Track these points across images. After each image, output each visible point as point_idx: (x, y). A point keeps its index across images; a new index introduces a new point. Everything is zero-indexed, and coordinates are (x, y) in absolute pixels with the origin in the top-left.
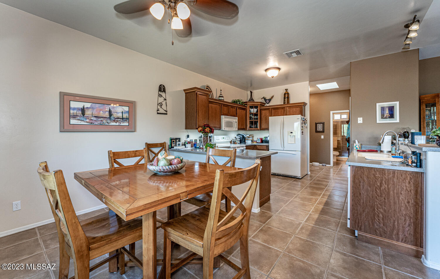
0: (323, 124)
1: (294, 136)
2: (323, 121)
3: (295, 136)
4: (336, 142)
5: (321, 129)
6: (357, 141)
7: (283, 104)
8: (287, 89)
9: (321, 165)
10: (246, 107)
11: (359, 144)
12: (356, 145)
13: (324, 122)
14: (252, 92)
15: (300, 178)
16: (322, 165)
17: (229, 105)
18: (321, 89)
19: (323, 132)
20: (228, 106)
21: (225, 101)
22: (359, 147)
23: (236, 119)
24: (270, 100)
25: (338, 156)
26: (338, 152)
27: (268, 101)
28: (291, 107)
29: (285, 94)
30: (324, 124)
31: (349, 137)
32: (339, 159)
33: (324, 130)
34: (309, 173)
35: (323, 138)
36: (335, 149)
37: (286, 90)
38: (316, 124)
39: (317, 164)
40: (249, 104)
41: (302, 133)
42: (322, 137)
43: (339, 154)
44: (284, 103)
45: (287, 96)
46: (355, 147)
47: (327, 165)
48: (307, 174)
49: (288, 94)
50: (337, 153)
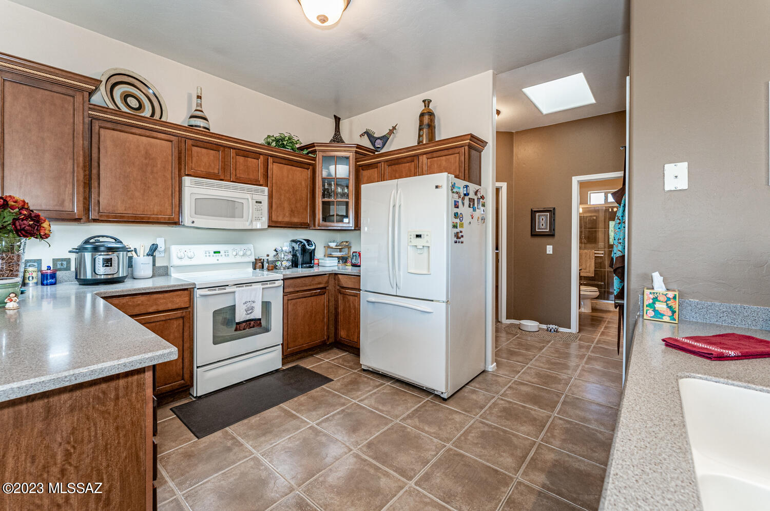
0: (552, 212)
1: (426, 249)
2: (550, 205)
3: (429, 247)
4: (593, 261)
5: (546, 228)
6: (656, 276)
7: (417, 144)
8: (430, 101)
9: (544, 327)
10: (314, 159)
11: (671, 294)
12: (655, 299)
13: (554, 209)
14: (339, 119)
15: (445, 396)
16: (547, 330)
17: (230, 148)
18: (545, 111)
19: (551, 235)
20: (222, 148)
21: (211, 131)
22: (670, 307)
23: (263, 191)
24: (385, 139)
25: (597, 298)
26: (596, 289)
27: (379, 143)
28: (435, 154)
29: (422, 115)
30: (554, 214)
31: (623, 256)
32: (598, 307)
33: (554, 230)
34: (491, 367)
35: (551, 252)
36: (584, 280)
37: (427, 102)
38: (533, 213)
39: (530, 325)
40: (321, 151)
41: (457, 236)
42: (550, 249)
43: (598, 294)
44: (420, 142)
45: (427, 121)
46: (652, 306)
47: (561, 329)
48: (484, 372)
49: (431, 114)
50: (592, 291)
